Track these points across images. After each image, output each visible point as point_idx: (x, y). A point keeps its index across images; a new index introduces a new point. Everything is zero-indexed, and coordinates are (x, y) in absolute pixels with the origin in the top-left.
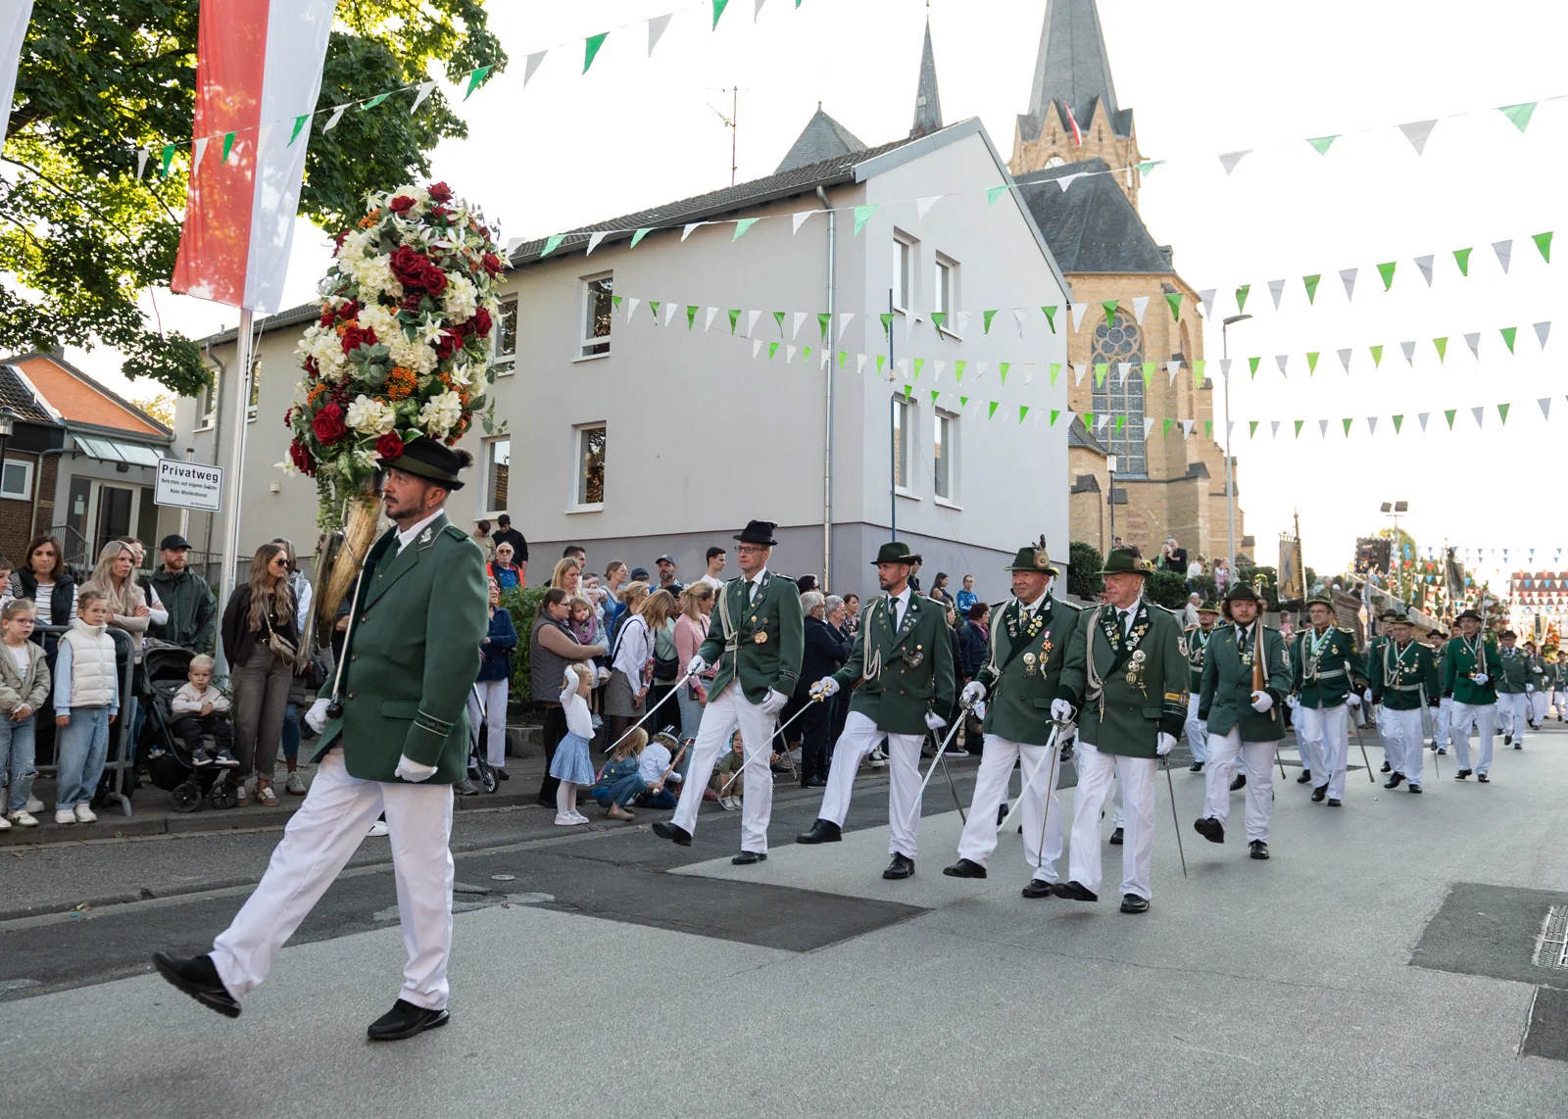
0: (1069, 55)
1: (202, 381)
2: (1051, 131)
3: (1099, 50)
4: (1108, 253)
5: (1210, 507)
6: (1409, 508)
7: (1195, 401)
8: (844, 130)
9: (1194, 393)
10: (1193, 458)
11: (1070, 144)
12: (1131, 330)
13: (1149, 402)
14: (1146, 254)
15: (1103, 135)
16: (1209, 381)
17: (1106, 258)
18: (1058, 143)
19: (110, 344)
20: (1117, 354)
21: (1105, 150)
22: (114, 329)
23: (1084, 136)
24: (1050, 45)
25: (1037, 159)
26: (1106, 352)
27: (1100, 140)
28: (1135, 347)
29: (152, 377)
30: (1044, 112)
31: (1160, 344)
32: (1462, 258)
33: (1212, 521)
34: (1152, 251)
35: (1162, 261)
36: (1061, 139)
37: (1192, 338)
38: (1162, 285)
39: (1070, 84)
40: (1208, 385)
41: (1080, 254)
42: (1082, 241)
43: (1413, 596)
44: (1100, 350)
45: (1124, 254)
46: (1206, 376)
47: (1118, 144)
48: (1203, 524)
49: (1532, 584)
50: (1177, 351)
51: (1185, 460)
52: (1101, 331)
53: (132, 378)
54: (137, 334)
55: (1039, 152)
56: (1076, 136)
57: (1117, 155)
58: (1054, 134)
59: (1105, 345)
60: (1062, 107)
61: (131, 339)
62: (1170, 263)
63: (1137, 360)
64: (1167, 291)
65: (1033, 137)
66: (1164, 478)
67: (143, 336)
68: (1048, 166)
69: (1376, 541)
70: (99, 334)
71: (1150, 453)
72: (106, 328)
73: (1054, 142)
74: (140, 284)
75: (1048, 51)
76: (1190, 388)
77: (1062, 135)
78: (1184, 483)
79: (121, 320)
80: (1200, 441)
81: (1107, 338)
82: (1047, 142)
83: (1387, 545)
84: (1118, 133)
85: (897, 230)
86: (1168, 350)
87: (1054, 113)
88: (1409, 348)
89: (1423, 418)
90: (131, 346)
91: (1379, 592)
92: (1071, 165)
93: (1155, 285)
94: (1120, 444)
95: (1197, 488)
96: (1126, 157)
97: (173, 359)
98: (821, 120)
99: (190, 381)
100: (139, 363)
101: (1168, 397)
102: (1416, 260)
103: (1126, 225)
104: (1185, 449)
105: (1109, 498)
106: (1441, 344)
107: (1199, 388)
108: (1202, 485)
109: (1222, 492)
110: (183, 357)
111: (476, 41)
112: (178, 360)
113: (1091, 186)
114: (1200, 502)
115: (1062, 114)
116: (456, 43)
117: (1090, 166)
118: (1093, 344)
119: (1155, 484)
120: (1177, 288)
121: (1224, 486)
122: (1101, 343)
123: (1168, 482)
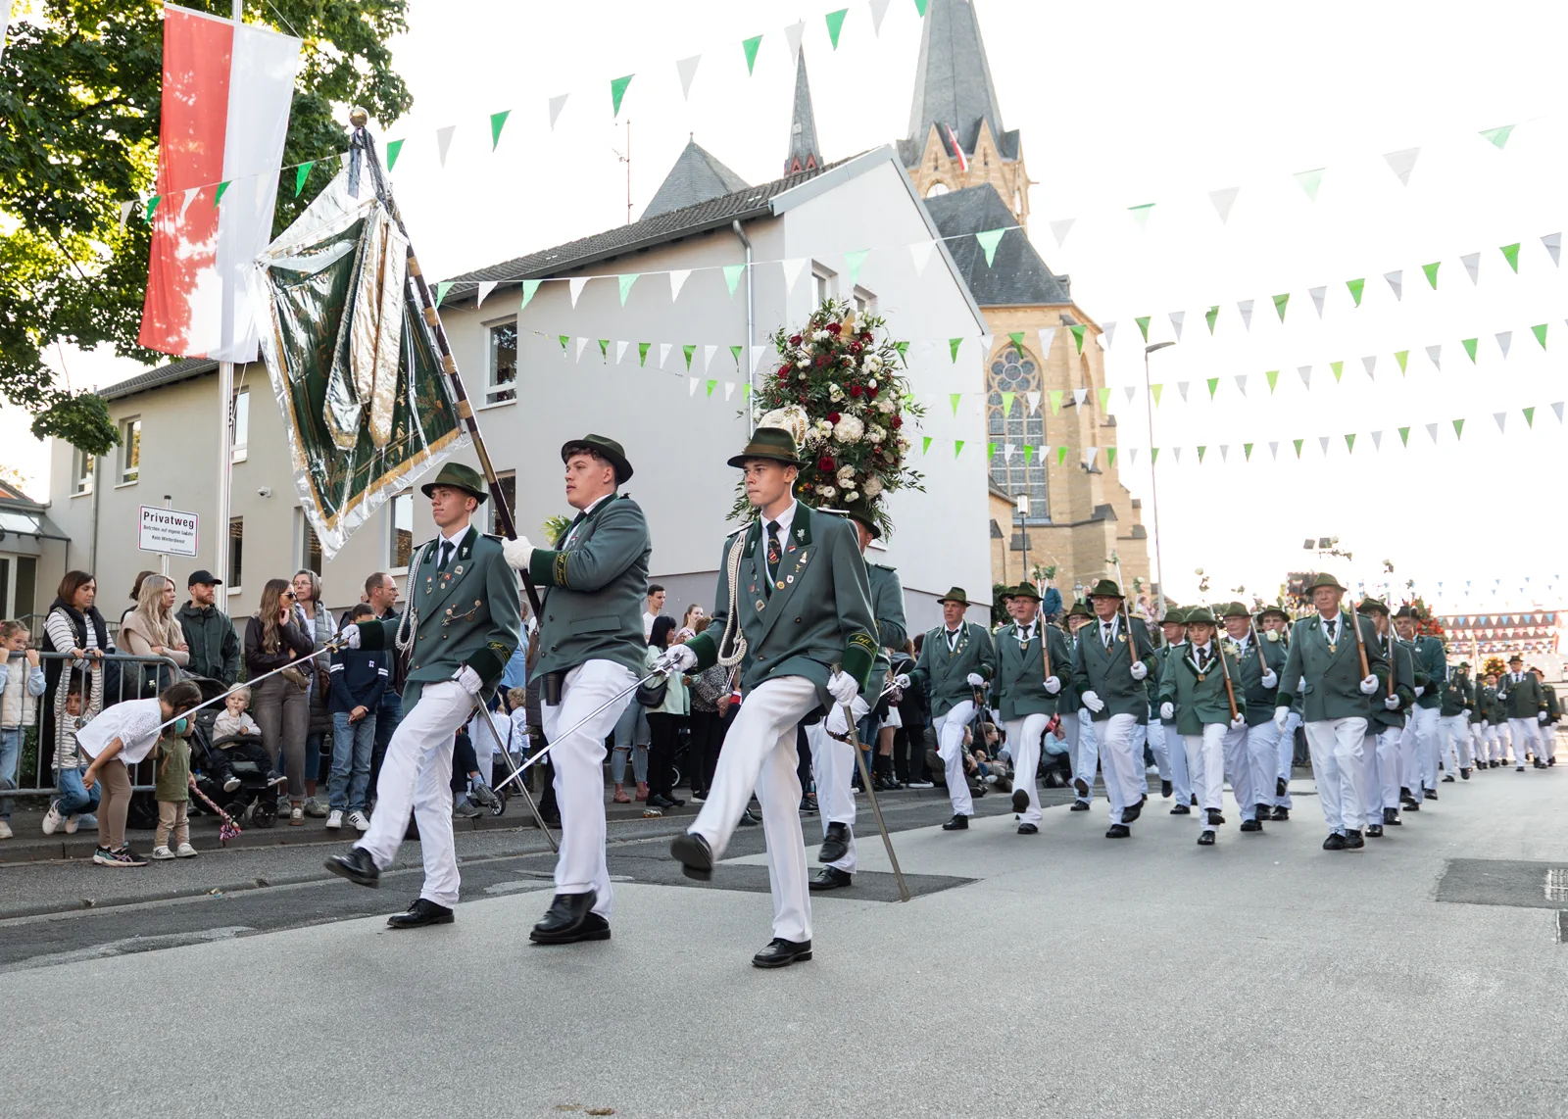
0: (950, 74)
1: (111, 439)
2: (933, 156)
3: (982, 69)
4: (1002, 285)
5: (1118, 551)
7: (1098, 440)
8: (717, 162)
9: (1097, 430)
10: (1098, 500)
11: (954, 170)
12: (1029, 366)
13: (1052, 442)
14: (1042, 285)
15: (989, 159)
16: (1112, 418)
17: (1000, 290)
18: (940, 169)
19: (16, 404)
20: (1014, 392)
21: (992, 174)
22: (20, 388)
23: (969, 160)
24: (929, 63)
25: (920, 185)
26: (1003, 389)
28: (1033, 384)
29: (61, 435)
30: (925, 137)
31: (1061, 380)
34: (1048, 281)
35: (1060, 292)
36: (943, 165)
37: (1092, 372)
38: (1061, 317)
39: (952, 106)
40: (1111, 423)
42: (974, 271)
44: (995, 384)
45: (1019, 285)
46: (1109, 412)
47: (1006, 169)
48: (1111, 570)
51: (1089, 502)
52: (996, 368)
53: (42, 438)
54: (46, 393)
55: (921, 178)
56: (960, 161)
57: (1005, 180)
58: (936, 160)
59: (1002, 383)
60: (945, 130)
61: (39, 398)
62: (1067, 293)
64: (1067, 323)
65: (913, 164)
66: (1066, 519)
67: (50, 394)
68: (934, 193)
70: (6, 393)
71: (1051, 496)
72: (13, 387)
73: (936, 168)
74: (44, 342)
75: (928, 70)
76: (1093, 427)
77: (945, 160)
78: (1089, 527)
79: (29, 378)
80: (1105, 483)
81: (1003, 375)
82: (929, 168)
84: (1005, 155)
85: (815, 264)
86: (1069, 386)
87: (935, 137)
88: (1369, 363)
89: (1377, 437)
90: (38, 405)
92: (958, 192)
93: (1053, 316)
94: (1020, 487)
95: (1104, 532)
96: (1014, 181)
97: (81, 417)
98: (693, 152)
99: (99, 439)
100: (48, 422)
101: (1070, 437)
102: (1385, 276)
103: (1020, 255)
104: (1090, 490)
105: (1011, 544)
106: (1402, 358)
107: (1102, 426)
108: (1109, 528)
109: (1130, 535)
110: (92, 414)
111: (381, 82)
112: (86, 418)
113: (981, 214)
114: (1107, 546)
115: (944, 138)
116: (360, 85)
117: (979, 192)
118: (988, 381)
119: (1059, 529)
120: (1076, 320)
121: (1131, 529)
122: (997, 381)
123: (1073, 526)
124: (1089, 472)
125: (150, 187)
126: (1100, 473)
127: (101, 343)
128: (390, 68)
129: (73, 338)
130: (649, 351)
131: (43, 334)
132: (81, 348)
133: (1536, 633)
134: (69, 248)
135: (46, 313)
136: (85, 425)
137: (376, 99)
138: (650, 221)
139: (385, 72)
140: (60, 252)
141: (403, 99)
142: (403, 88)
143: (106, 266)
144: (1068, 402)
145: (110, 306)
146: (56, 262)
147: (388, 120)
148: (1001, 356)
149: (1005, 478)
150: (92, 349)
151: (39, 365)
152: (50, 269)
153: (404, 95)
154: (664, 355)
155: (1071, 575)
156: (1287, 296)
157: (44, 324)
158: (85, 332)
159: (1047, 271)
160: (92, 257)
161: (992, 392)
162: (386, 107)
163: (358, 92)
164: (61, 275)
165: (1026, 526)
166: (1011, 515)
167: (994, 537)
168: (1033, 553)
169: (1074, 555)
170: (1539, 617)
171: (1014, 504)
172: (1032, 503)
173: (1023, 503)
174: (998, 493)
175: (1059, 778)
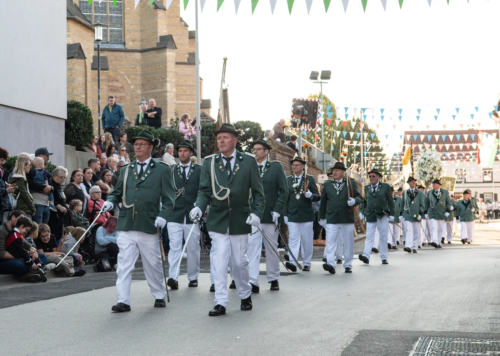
5: (176, 74)
6: (332, 76)
10: (163, 31)
33: (176, 86)
43: (332, 148)
48: (170, 88)
49: (419, 138)
51: (156, 33)
66: (137, 46)
69: (307, 102)
71: (126, 26)
78: (154, 53)
80: (169, 17)
83: (315, 106)
91: (308, 143)
94: (102, 17)
95: (166, 58)
104: (156, 23)
105: (93, 64)
108: (170, 54)
109: (186, 61)
114: (168, 69)
119: (131, 54)
121: (188, 56)
123: (142, 51)
124: (156, 7)
126: (165, 10)
149: (90, 8)
155: (139, 92)
165: (104, 50)
166: (93, 41)
167: (77, 58)
168: (110, 72)
169: (142, 75)
170: (466, 137)
171: (94, 31)
172: (111, 31)
173: (99, 33)
174: (83, 21)
175: (107, 264)
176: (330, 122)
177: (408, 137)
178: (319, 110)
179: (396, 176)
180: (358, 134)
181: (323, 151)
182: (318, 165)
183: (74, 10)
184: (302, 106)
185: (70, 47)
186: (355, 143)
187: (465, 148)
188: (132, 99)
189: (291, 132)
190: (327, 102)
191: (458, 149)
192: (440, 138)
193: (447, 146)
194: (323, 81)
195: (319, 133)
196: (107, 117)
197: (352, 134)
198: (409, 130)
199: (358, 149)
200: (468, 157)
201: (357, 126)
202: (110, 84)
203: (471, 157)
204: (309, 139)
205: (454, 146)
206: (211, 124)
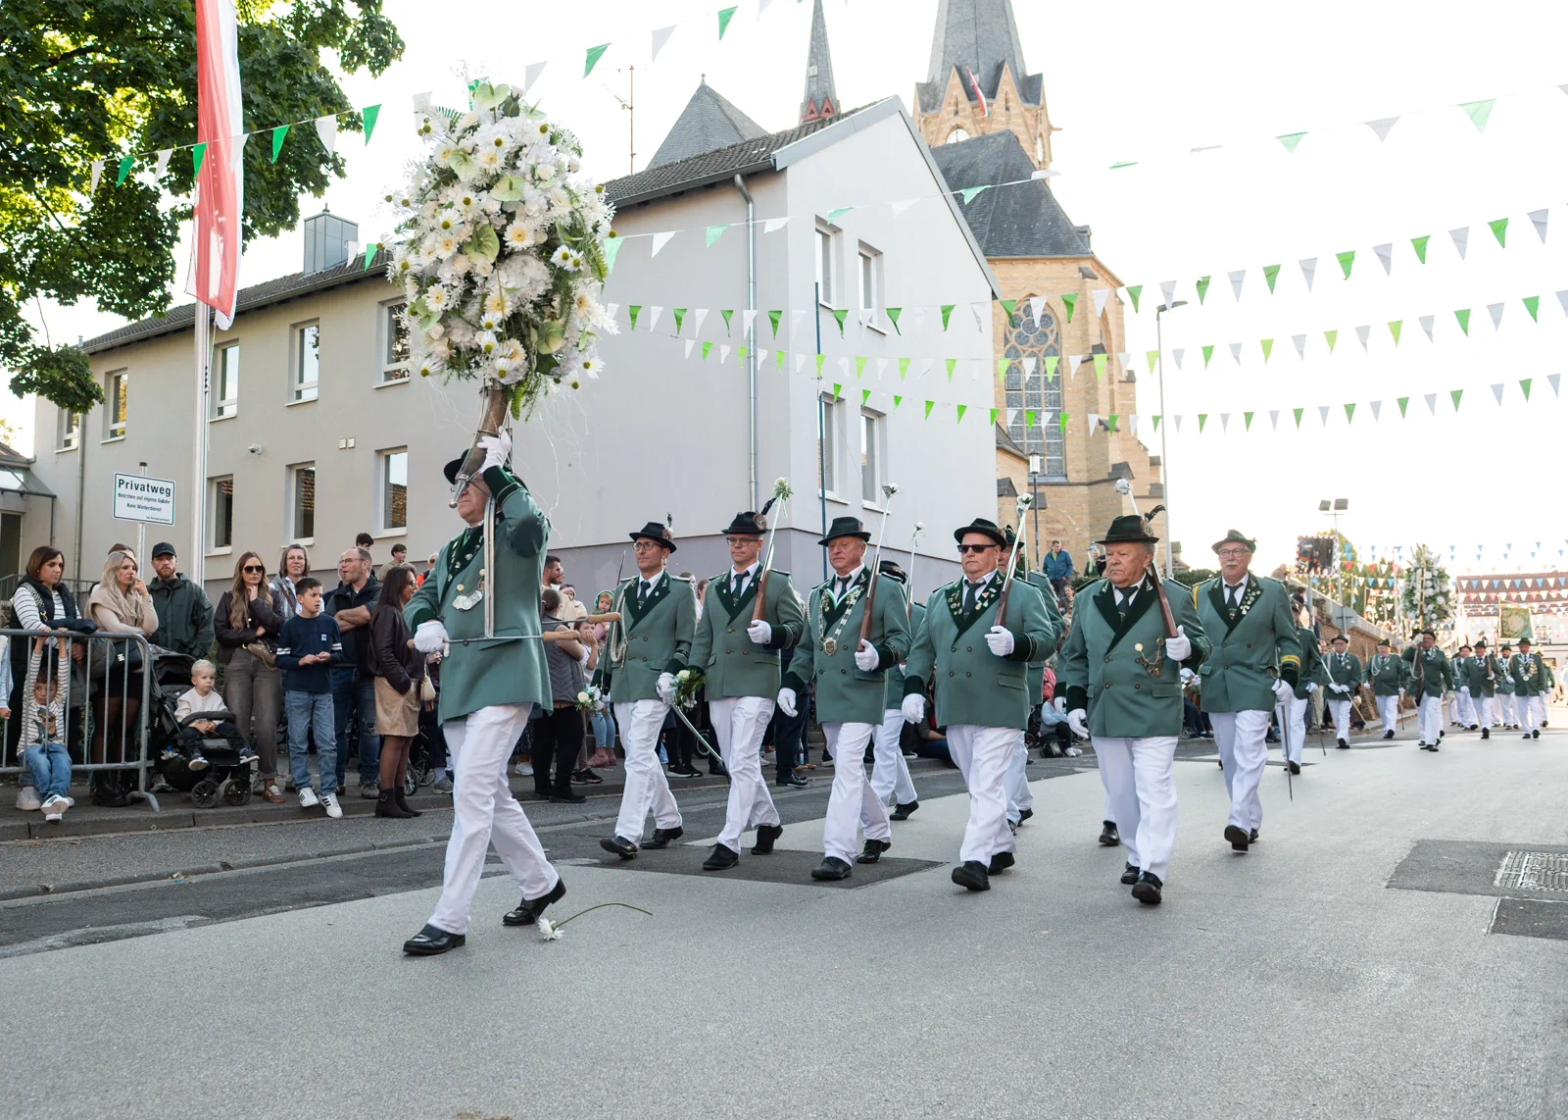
0: (971, 16)
1: (94, 397)
2: (953, 101)
4: (1021, 235)
6: (1349, 505)
7: (1116, 395)
8: (730, 104)
9: (1116, 386)
10: (1115, 457)
11: (975, 115)
12: (1047, 319)
13: (1069, 399)
14: (1061, 235)
15: (1010, 104)
16: (1131, 374)
17: (1018, 241)
18: (961, 114)
20: (1032, 346)
21: (1013, 120)
23: (990, 106)
25: (939, 130)
26: (1020, 344)
27: (1007, 109)
28: (1051, 338)
29: (41, 393)
30: (945, 80)
31: (1079, 334)
32: (1420, 246)
34: (1068, 231)
35: (1080, 243)
36: (964, 109)
37: (1112, 327)
38: (1080, 270)
39: (974, 48)
40: (1130, 379)
41: (990, 237)
42: (993, 219)
43: (1353, 601)
44: (1013, 342)
45: (1038, 236)
46: (1129, 367)
47: (1027, 114)
49: (1481, 584)
50: (1095, 341)
51: (1107, 460)
53: (20, 395)
54: (25, 349)
55: (941, 124)
56: (981, 106)
57: (1026, 126)
58: (956, 105)
59: (1019, 336)
60: (966, 74)
61: (18, 354)
62: (1088, 245)
63: (1054, 351)
64: (1085, 276)
65: (933, 108)
66: (1083, 478)
67: (29, 350)
68: (952, 140)
69: (1318, 540)
71: (1069, 455)
73: (957, 113)
74: (23, 296)
77: (965, 105)
78: (1104, 486)
79: (7, 334)
80: (1123, 439)
81: (1021, 329)
82: (949, 113)
83: (1329, 544)
84: (1027, 101)
85: (819, 220)
86: (1087, 341)
87: (955, 80)
88: (1363, 332)
89: (1376, 407)
90: (16, 361)
91: (1319, 595)
92: (979, 139)
93: (1072, 270)
94: (1036, 444)
96: (1036, 128)
97: (62, 374)
98: (705, 95)
99: (80, 397)
100: (27, 379)
101: (1088, 393)
102: (1375, 249)
103: (1040, 204)
104: (1107, 448)
106: (1396, 328)
107: (1120, 382)
109: (1150, 493)
110: (73, 371)
111: (371, 27)
112: (66, 374)
113: (1000, 162)
114: (1124, 505)
115: (965, 81)
116: (350, 30)
117: (999, 139)
118: (1005, 335)
119: (1076, 488)
120: (1096, 273)
121: (1149, 487)
122: (1014, 334)
123: (1089, 484)
124: (1106, 429)
125: (131, 135)
126: (1118, 431)
127: (81, 297)
128: (381, 13)
129: (53, 292)
130: (639, 314)
131: (21, 288)
132: (61, 302)
133: (1549, 595)
134: (47, 199)
135: (24, 266)
136: (66, 383)
137: (366, 45)
138: (656, 171)
139: (376, 17)
140: (39, 204)
141: (395, 46)
142: (394, 34)
143: (85, 218)
144: (1086, 357)
145: (91, 259)
146: (34, 213)
147: (379, 67)
148: (1018, 310)
150: (72, 304)
151: (19, 320)
152: (28, 220)
153: (397, 41)
154: (654, 319)
155: (1087, 534)
156: (1278, 267)
157: (22, 277)
158: (64, 286)
159: (1066, 219)
160: (72, 208)
161: (1008, 346)
162: (377, 54)
163: (348, 38)
164: (39, 226)
165: (1040, 484)
166: (1026, 473)
167: (1007, 496)
168: (1048, 512)
169: (1090, 514)
170: (1551, 581)
171: (1028, 462)
172: (1049, 461)
173: (1035, 463)
174: (1013, 450)
175: (1056, 749)
176: (1349, 567)
177: (1464, 583)
178: (1335, 550)
179: (1446, 637)
180: (1390, 581)
181: (1341, 605)
182: (1335, 622)
183: (1002, 437)
184: (1310, 546)
185: (999, 482)
186: (1386, 594)
187: (1549, 599)
188: (1077, 544)
189: (1295, 580)
190: (1345, 543)
191: (1539, 599)
192: (1513, 584)
193: (1523, 595)
194: (1338, 512)
195: (1336, 580)
196: (1051, 567)
197: (1381, 581)
198: (1466, 574)
199: (1388, 601)
200: (1554, 610)
201: (1391, 568)
202: (1049, 526)
203: (1559, 610)
204: (1319, 589)
205: (1534, 594)
206: (1185, 572)
